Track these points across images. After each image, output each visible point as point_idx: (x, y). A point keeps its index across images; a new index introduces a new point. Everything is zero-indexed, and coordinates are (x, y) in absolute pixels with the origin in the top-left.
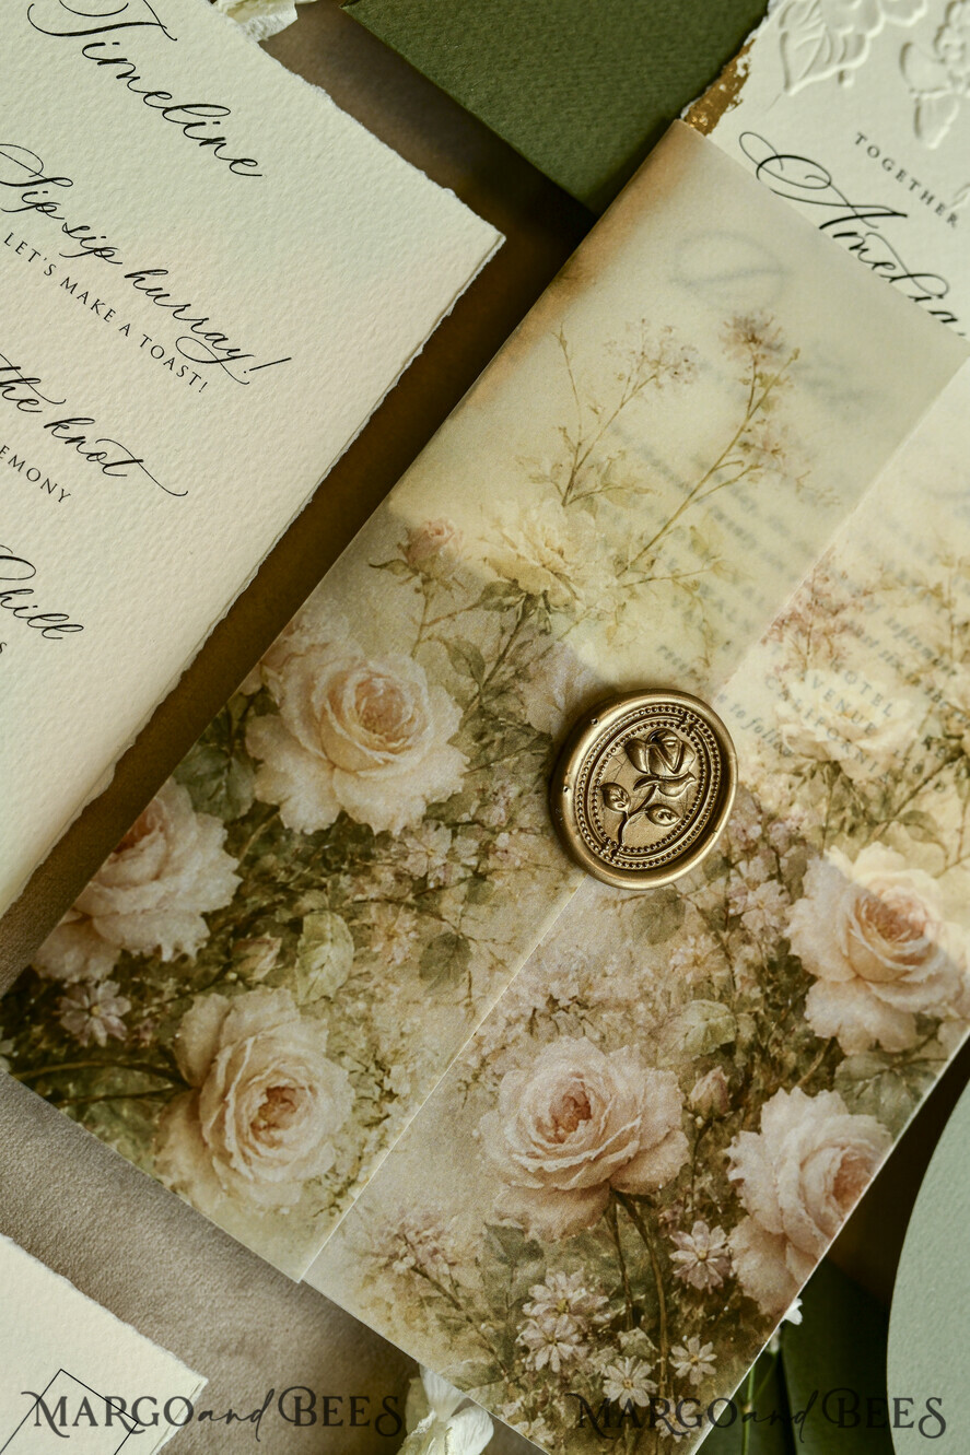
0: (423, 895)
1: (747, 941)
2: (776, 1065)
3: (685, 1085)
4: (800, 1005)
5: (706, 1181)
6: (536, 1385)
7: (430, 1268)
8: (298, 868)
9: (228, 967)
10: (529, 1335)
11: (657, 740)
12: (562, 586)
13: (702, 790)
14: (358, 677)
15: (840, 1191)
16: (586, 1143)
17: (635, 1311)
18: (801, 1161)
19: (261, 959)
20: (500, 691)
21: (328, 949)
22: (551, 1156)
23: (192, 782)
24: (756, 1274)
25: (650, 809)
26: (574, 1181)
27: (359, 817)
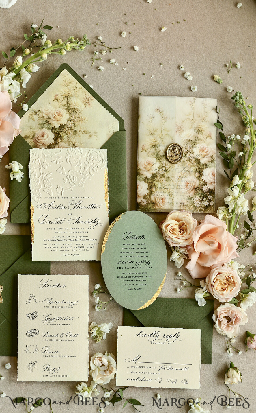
0: (163, 175)
1: (192, 160)
2: (202, 169)
3: (195, 176)
4: (200, 162)
5: (202, 182)
6: (199, 208)
7: (184, 204)
8: (151, 180)
9: (152, 192)
10: (196, 205)
11: (173, 149)
12: (156, 142)
13: (179, 150)
14: (145, 162)
15: (214, 176)
16: (190, 186)
17: (203, 197)
18: (209, 175)
19: (154, 189)
20: (158, 154)
21: (158, 185)
22: (188, 189)
23: (139, 179)
24: (211, 187)
25: (176, 155)
26: (191, 190)
27: (153, 173)
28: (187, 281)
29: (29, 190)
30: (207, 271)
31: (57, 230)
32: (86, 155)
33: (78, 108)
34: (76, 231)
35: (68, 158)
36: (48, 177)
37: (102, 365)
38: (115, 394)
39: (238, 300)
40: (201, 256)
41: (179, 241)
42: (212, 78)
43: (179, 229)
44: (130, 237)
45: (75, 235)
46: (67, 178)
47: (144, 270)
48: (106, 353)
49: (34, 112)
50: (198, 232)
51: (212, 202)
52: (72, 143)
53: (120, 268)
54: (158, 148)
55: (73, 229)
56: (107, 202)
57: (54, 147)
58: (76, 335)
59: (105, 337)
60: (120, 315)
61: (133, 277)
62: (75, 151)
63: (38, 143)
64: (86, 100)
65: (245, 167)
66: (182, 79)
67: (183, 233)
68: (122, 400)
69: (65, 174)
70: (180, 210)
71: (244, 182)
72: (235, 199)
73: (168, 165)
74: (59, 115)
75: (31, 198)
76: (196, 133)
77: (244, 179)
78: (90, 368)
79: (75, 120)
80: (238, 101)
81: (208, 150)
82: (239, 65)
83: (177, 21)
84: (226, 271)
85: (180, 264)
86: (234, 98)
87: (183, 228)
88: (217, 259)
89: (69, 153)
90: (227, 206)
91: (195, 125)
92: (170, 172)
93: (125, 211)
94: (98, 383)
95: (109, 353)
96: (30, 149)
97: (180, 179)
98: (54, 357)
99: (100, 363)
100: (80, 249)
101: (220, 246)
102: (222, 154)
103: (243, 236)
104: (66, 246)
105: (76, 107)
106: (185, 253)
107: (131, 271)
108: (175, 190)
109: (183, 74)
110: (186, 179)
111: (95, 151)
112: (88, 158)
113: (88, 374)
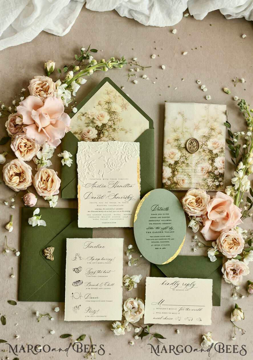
0: (183, 162)
1: (206, 151)
2: (214, 157)
3: (208, 162)
4: (212, 152)
5: (214, 168)
6: (211, 187)
7: (200, 184)
8: (174, 166)
9: (174, 175)
10: (209, 184)
11: (191, 142)
12: (179, 137)
13: (197, 143)
14: (170, 152)
15: (223, 163)
16: (204, 170)
17: (215, 179)
18: (219, 162)
19: (176, 173)
20: (179, 147)
21: (180, 170)
22: (203, 172)
23: (164, 165)
24: (221, 171)
25: (194, 147)
26: (205, 173)
27: (176, 160)
28: (201, 243)
29: (77, 173)
30: (217, 235)
31: (98, 204)
32: (122, 147)
33: (117, 111)
34: (114, 204)
35: (109, 149)
36: (93, 163)
37: (133, 308)
38: (143, 331)
39: (242, 257)
40: (213, 223)
41: (195, 211)
42: (223, 90)
43: (196, 202)
44: (157, 209)
45: (113, 207)
46: (107, 164)
47: (168, 234)
48: (137, 299)
49: (81, 114)
50: (211, 204)
51: (222, 183)
52: (112, 138)
53: (149, 232)
54: (180, 142)
55: (111, 203)
56: (139, 183)
57: (98, 141)
58: (113, 285)
59: (136, 286)
60: (148, 269)
61: (159, 239)
62: (114, 143)
63: (84, 138)
64: (123, 105)
65: (248, 156)
66: (199, 91)
67: (199, 205)
68: (149, 335)
69: (105, 161)
70: (196, 189)
71: (247, 167)
72: (240, 179)
73: (188, 154)
74: (101, 117)
75: (78, 179)
76: (209, 131)
77: (247, 165)
78: (123, 310)
79: (114, 120)
80: (243, 107)
81: (219, 143)
82: (243, 80)
83: (196, 47)
84: (233, 234)
85: (196, 230)
86: (240, 105)
87: (199, 201)
88: (225, 224)
89: (110, 146)
90: (234, 185)
91: (209, 125)
92: (189, 160)
93: (153, 189)
94: (130, 321)
95: (139, 299)
96: (78, 142)
97: (197, 165)
98: (94, 301)
99: (132, 306)
100: (117, 218)
101: (228, 215)
102: (230, 147)
103: (246, 208)
104: (106, 216)
105: (115, 111)
106: (201, 221)
107: (157, 235)
108: (193, 174)
109: (200, 87)
110: (202, 165)
111: (130, 144)
112: (124, 149)
113: (122, 315)
